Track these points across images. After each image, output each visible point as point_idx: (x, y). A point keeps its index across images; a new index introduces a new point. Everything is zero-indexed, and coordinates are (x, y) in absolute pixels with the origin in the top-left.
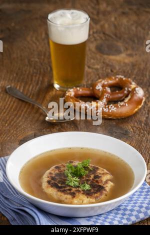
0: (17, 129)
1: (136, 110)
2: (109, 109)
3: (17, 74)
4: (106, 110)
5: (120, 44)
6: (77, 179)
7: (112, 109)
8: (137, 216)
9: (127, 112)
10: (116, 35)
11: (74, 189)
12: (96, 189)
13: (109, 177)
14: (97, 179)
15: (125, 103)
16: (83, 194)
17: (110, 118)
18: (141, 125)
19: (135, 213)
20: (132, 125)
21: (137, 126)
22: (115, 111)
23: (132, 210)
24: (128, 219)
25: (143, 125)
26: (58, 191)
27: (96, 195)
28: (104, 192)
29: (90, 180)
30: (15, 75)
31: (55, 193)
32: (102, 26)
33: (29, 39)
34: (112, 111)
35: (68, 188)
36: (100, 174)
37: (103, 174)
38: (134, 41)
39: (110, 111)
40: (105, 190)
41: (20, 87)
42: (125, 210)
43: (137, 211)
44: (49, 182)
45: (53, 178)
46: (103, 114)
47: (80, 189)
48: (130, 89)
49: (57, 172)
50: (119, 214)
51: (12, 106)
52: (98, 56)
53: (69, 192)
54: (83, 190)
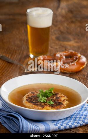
0: (7, 77)
1: (81, 68)
2: (64, 66)
3: (7, 50)
4: (63, 67)
5: (70, 37)
6: (45, 98)
7: (66, 66)
8: (83, 121)
9: (76, 69)
10: (68, 32)
11: (43, 104)
12: (57, 104)
13: (65, 98)
14: (58, 99)
15: (75, 63)
16: (49, 106)
17: (65, 72)
18: (85, 77)
19: (82, 119)
20: (79, 76)
21: (82, 77)
22: (68, 67)
23: (80, 118)
24: (78, 123)
25: (86, 77)
26: (33, 105)
27: (57, 107)
28: (62, 106)
29: (53, 99)
30: (5, 50)
31: (31, 106)
32: (59, 28)
33: (14, 32)
34: (66, 67)
35: (40, 103)
36: (60, 96)
37: (62, 97)
38: (79, 36)
39: (65, 67)
40: (63, 105)
41: (9, 56)
42: (76, 118)
43: (84, 118)
44: (27, 100)
45: (30, 98)
46: (60, 69)
47: (47, 104)
48: (77, 57)
49: (32, 95)
50: (72, 120)
51: (4, 65)
52: (57, 42)
53: (40, 105)
54: (49, 105)
